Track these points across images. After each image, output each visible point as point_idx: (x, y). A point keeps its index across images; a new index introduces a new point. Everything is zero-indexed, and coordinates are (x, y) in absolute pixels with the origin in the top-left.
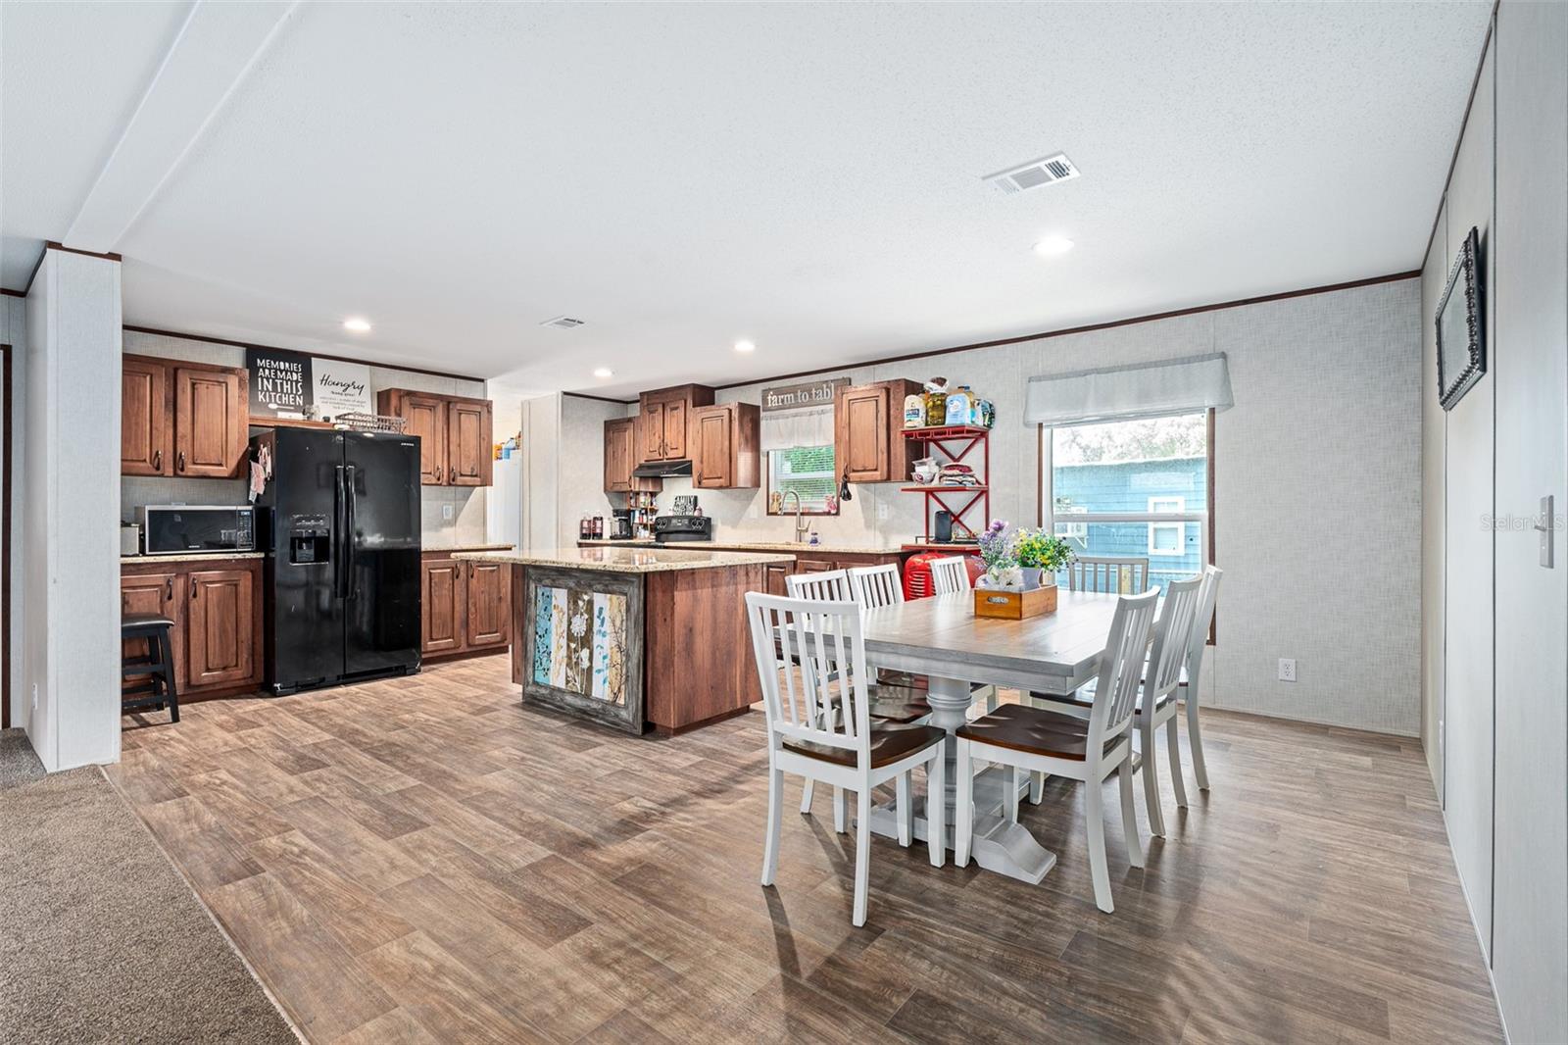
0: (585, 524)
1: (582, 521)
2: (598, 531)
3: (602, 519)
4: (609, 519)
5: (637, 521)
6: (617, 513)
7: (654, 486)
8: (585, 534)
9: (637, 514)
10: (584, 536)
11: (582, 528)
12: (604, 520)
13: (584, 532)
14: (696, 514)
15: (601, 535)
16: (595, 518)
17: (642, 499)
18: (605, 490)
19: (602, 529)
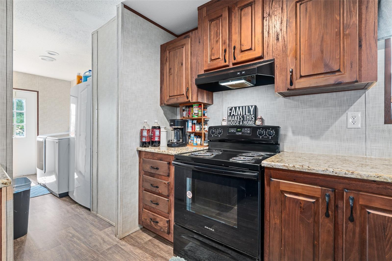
0: (145, 134)
1: (142, 131)
2: (157, 139)
3: (159, 128)
4: (165, 128)
5: (190, 130)
6: (173, 122)
7: (208, 99)
8: (145, 143)
9: (190, 124)
10: (143, 144)
11: (142, 137)
12: (162, 129)
13: (144, 140)
14: (258, 123)
15: (159, 142)
16: (154, 128)
17: (195, 110)
18: (161, 104)
19: (159, 137)
